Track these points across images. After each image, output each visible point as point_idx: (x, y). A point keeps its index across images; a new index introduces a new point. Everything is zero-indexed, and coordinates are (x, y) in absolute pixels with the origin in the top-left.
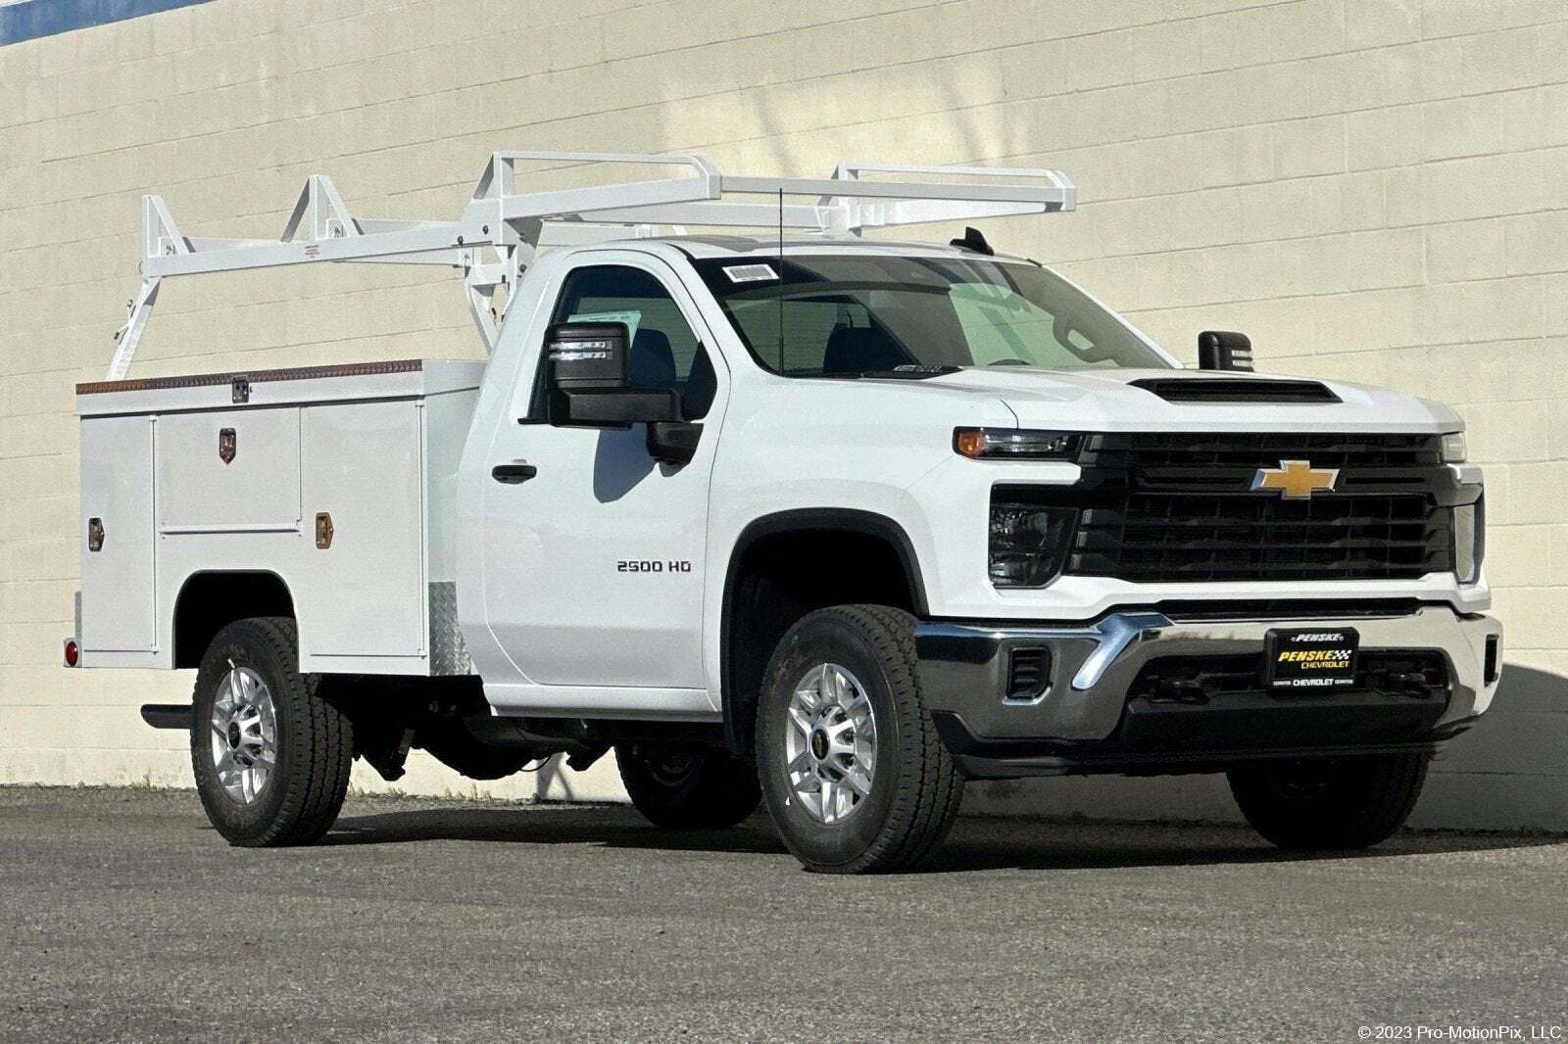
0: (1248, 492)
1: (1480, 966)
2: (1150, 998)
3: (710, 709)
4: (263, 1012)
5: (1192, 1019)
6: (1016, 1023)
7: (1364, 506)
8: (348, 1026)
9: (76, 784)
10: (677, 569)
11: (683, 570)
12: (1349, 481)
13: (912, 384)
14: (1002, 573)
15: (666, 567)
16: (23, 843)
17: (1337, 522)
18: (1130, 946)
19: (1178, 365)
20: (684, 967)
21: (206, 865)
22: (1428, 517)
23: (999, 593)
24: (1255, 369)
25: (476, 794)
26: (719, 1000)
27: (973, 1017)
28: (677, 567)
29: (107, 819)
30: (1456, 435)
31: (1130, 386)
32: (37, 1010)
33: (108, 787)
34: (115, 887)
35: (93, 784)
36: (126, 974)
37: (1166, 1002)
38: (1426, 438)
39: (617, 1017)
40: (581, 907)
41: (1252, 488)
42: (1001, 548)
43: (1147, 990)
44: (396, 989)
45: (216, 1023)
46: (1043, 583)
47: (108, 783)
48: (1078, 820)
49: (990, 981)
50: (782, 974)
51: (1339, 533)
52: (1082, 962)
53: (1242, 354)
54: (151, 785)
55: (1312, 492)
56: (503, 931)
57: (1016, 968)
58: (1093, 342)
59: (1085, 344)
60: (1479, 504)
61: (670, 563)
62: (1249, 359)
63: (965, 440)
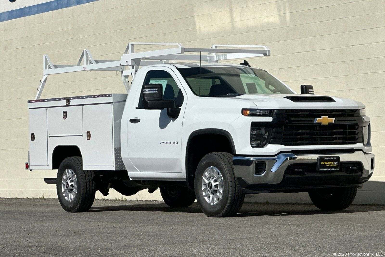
0: (313, 123)
1: (364, 234)
2: (288, 241)
3: (183, 178)
4: (83, 247)
5: (298, 246)
6: (257, 247)
7: (341, 127)
8: (103, 250)
9: (26, 198)
10: (175, 144)
11: (176, 144)
12: (338, 121)
13: (232, 98)
14: (254, 144)
15: (172, 143)
16: (17, 211)
17: (335, 131)
18: (282, 230)
19: (295, 93)
20: (179, 236)
21: (61, 215)
22: (357, 129)
23: (253, 149)
24: (314, 94)
25: (123, 199)
26: (188, 243)
27: (247, 246)
28: (175, 143)
29: (35, 205)
30: (363, 109)
31: (284, 98)
32: (30, 247)
33: (34, 198)
34: (41, 220)
35: (30, 198)
36: (49, 239)
37: (292, 242)
38: (356, 110)
39: (165, 247)
40: (152, 224)
41: (314, 123)
42: (254, 138)
43: (287, 240)
44: (112, 242)
45: (72, 249)
46: (264, 146)
47: (34, 197)
48: (267, 203)
49: (250, 238)
50: (202, 237)
51: (336, 133)
52: (271, 234)
53: (311, 90)
54: (44, 197)
55: (329, 123)
56: (135, 229)
57: (256, 235)
58: (275, 88)
59: (273, 88)
60: (369, 126)
61: (173, 142)
62: (313, 91)
63: (244, 111)
